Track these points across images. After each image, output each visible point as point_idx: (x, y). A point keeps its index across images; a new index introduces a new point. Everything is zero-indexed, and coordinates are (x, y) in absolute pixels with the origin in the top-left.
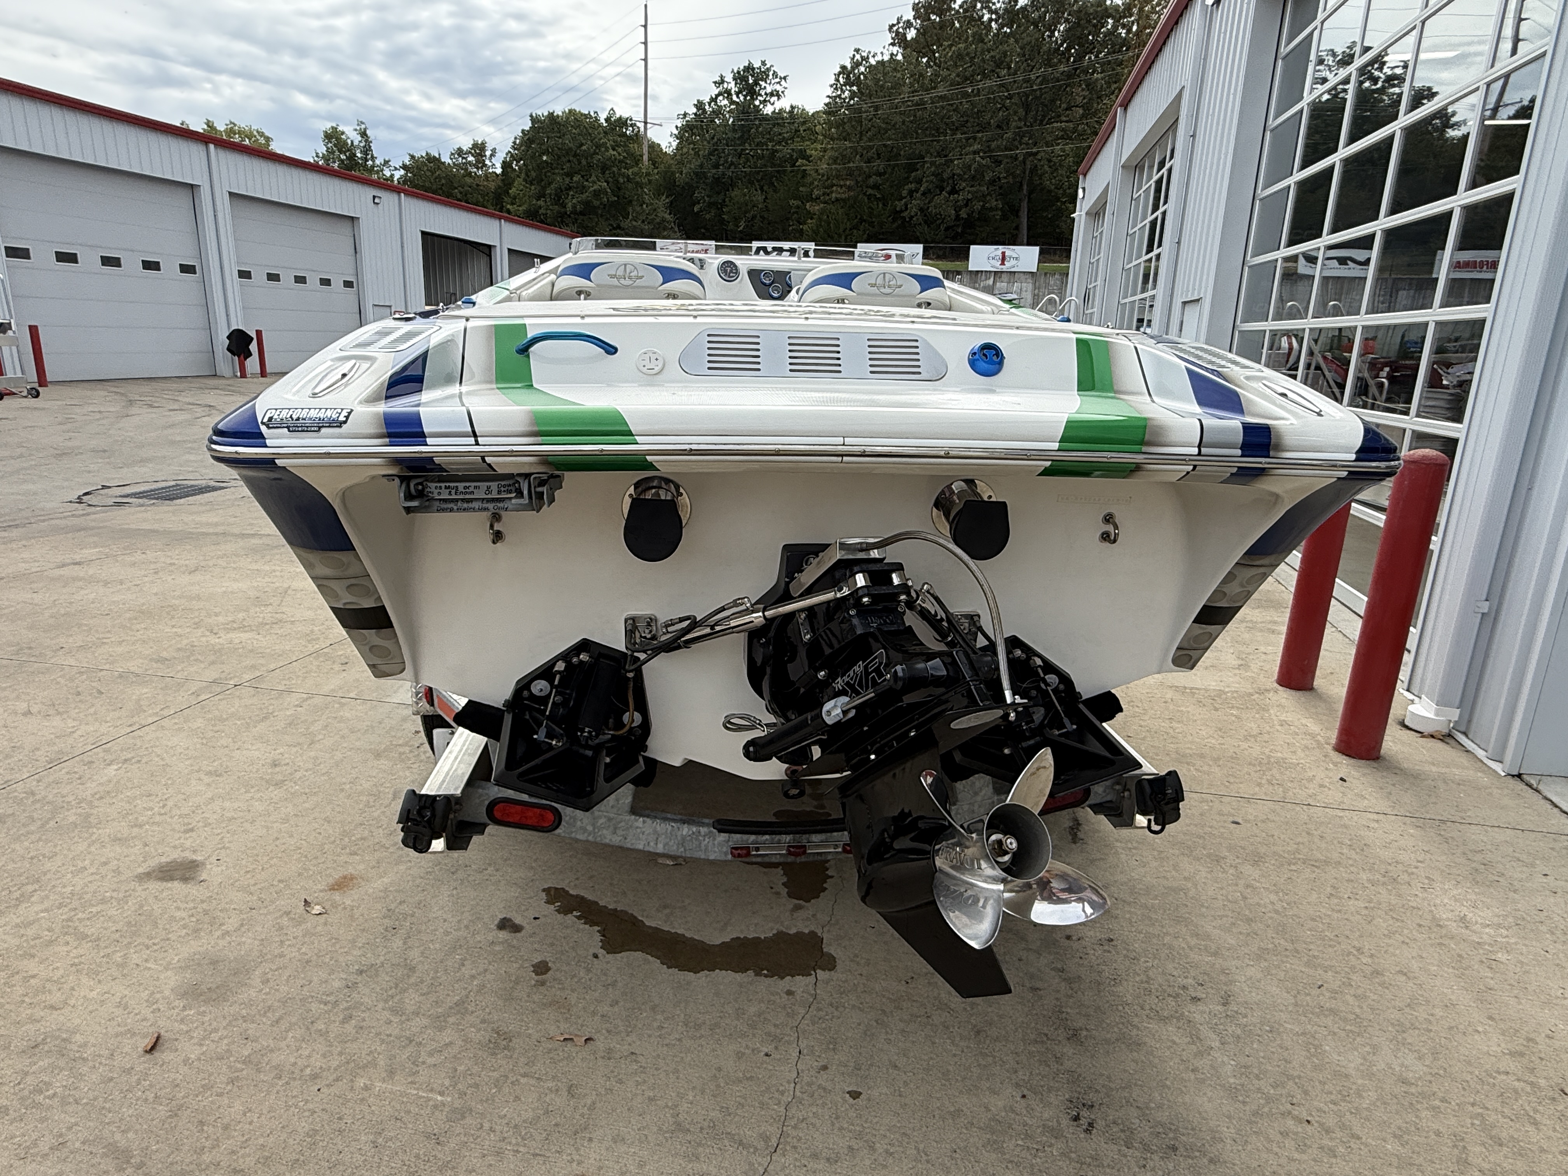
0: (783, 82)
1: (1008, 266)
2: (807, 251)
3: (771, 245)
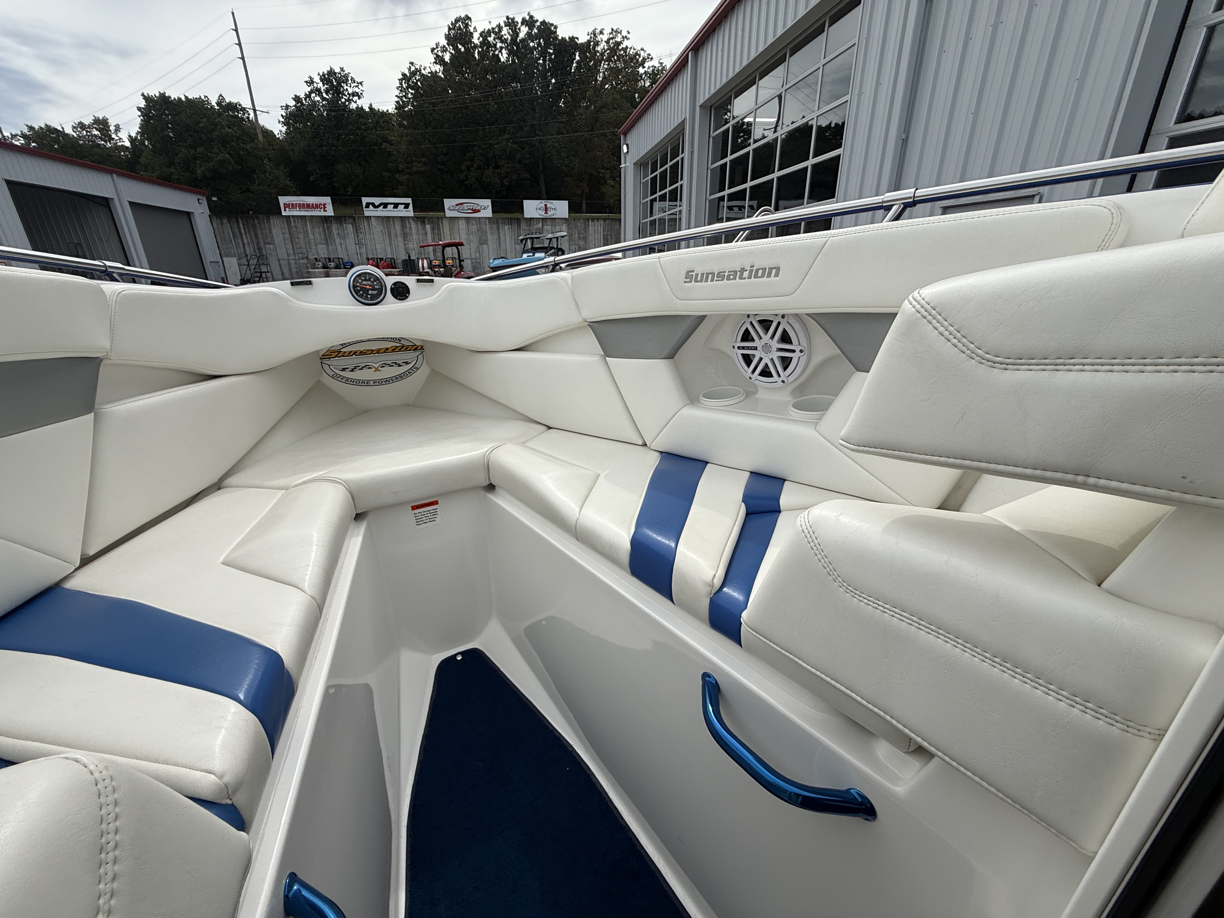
0: (360, 86)
1: (550, 213)
2: (407, 206)
3: (377, 201)
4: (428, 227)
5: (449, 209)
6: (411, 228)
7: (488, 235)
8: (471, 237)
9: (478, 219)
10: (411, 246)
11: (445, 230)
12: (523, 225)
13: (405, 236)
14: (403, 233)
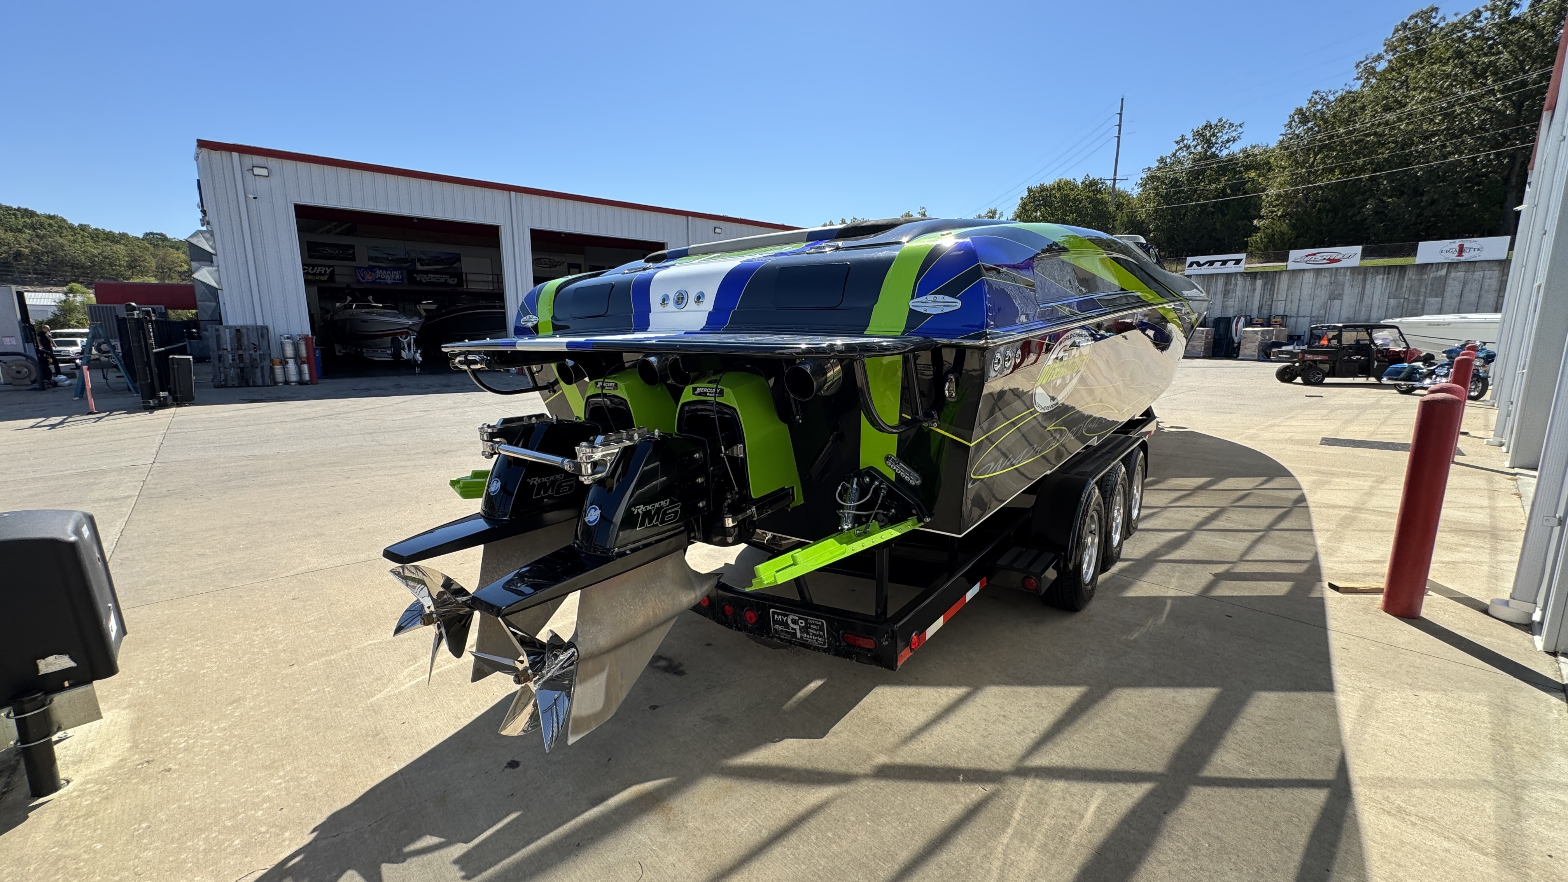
0: (1239, 129)
1: (1466, 256)
2: (1238, 262)
3: (1202, 259)
4: (1259, 283)
5: (1295, 261)
6: (1236, 284)
7: (1346, 288)
8: (1318, 292)
9: (1334, 271)
10: (1230, 303)
11: (1281, 286)
12: (1411, 274)
13: (1226, 293)
14: (1225, 290)
